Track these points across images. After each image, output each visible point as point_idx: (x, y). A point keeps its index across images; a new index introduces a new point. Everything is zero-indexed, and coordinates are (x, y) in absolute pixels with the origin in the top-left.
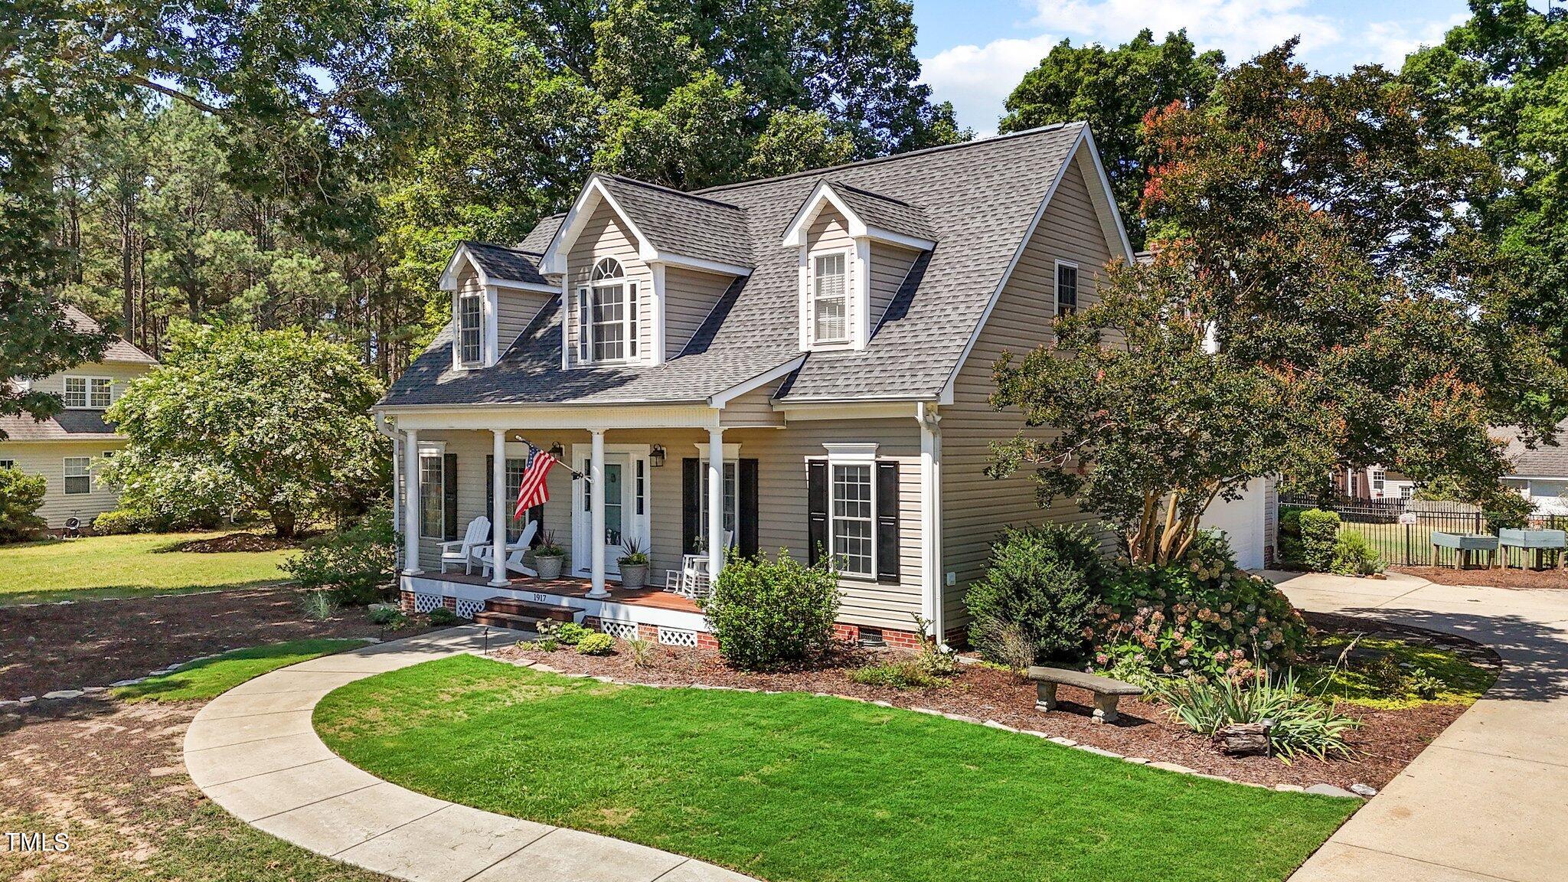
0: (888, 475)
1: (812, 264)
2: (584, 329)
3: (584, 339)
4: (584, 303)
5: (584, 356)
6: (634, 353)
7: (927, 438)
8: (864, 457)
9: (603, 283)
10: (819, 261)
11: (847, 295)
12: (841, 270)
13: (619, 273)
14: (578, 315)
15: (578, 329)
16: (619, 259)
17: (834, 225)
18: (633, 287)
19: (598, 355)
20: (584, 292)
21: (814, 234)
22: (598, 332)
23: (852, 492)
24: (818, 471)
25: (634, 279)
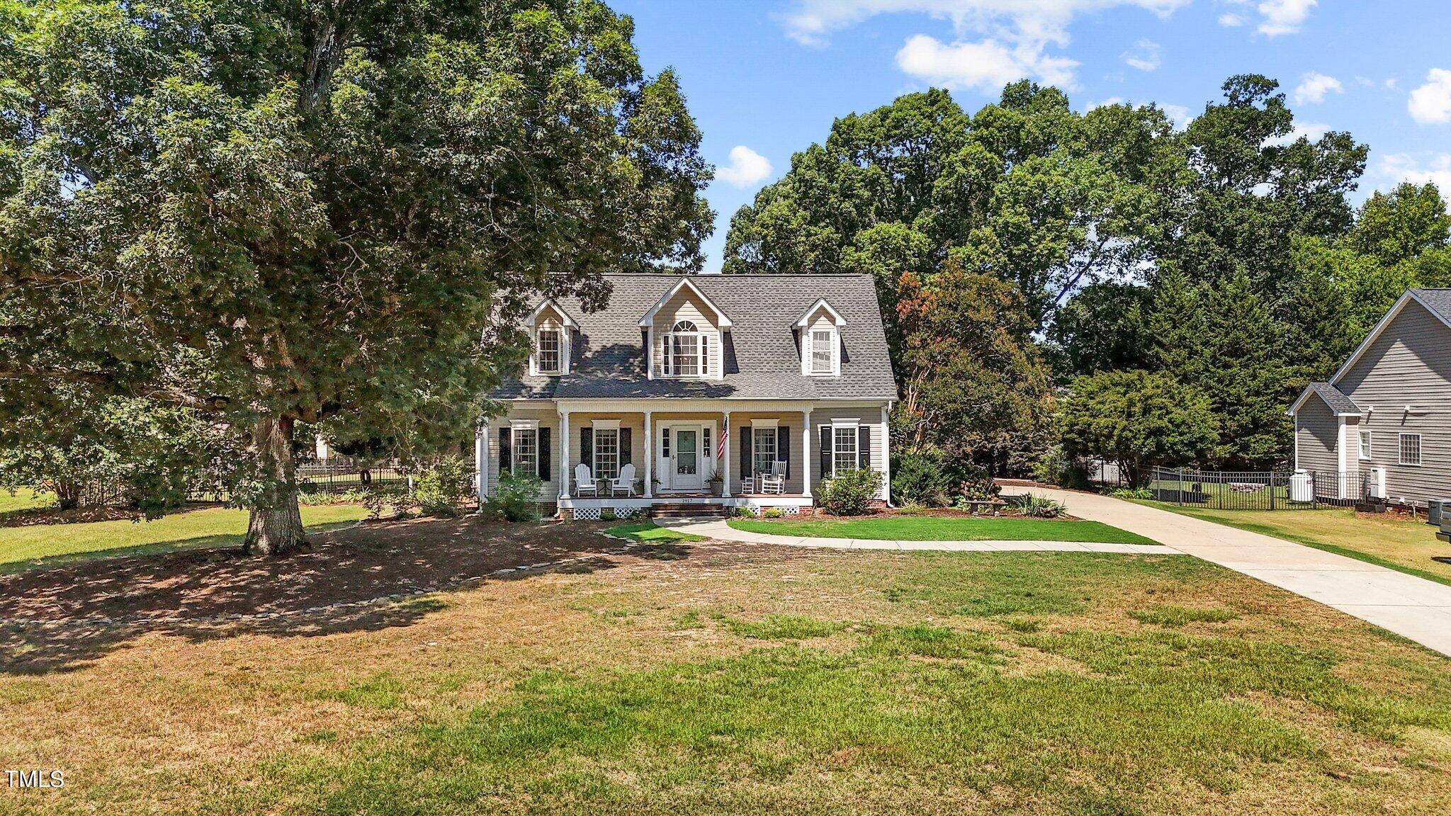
0: (865, 433)
1: (811, 335)
2: (666, 359)
3: (666, 362)
4: (666, 342)
5: (667, 371)
6: (705, 371)
7: (885, 417)
8: (853, 424)
9: (681, 334)
10: (815, 333)
11: (832, 350)
12: (828, 339)
13: (694, 329)
14: (662, 348)
15: (662, 356)
16: (694, 322)
17: (823, 318)
18: (705, 339)
19: (677, 371)
20: (666, 339)
21: (812, 321)
22: (677, 360)
23: (845, 440)
24: (826, 433)
25: (705, 334)
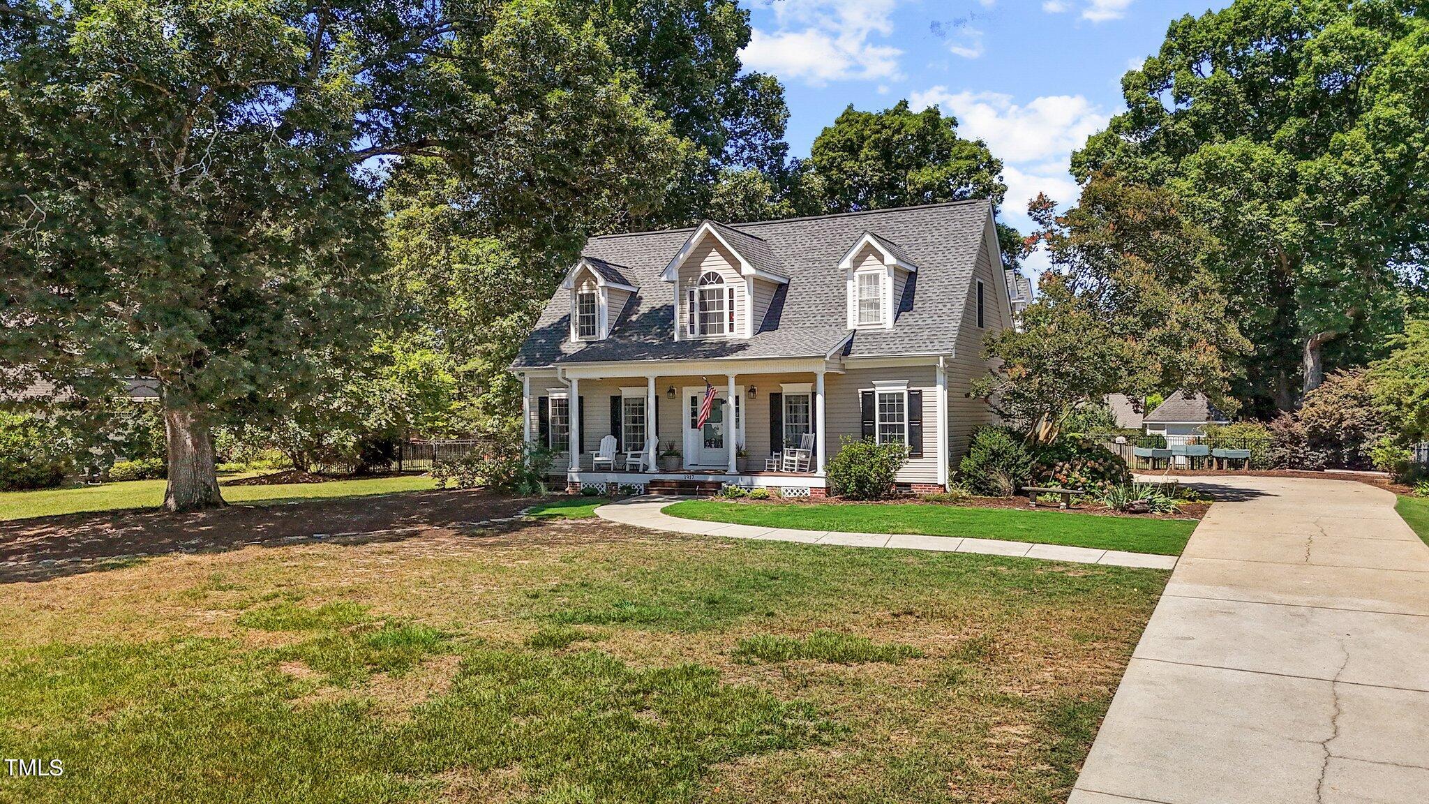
0: (916, 399)
1: (857, 279)
2: (692, 316)
3: (692, 321)
4: (692, 298)
5: (692, 332)
6: (731, 329)
7: (940, 377)
8: (902, 388)
9: (707, 287)
10: (861, 277)
11: (881, 296)
12: (877, 283)
13: (720, 281)
14: (688, 307)
15: (688, 316)
16: (720, 273)
17: (871, 257)
18: (731, 291)
19: (703, 331)
20: (692, 294)
21: (857, 262)
22: (704, 318)
23: (892, 408)
24: (868, 398)
25: (732, 286)
